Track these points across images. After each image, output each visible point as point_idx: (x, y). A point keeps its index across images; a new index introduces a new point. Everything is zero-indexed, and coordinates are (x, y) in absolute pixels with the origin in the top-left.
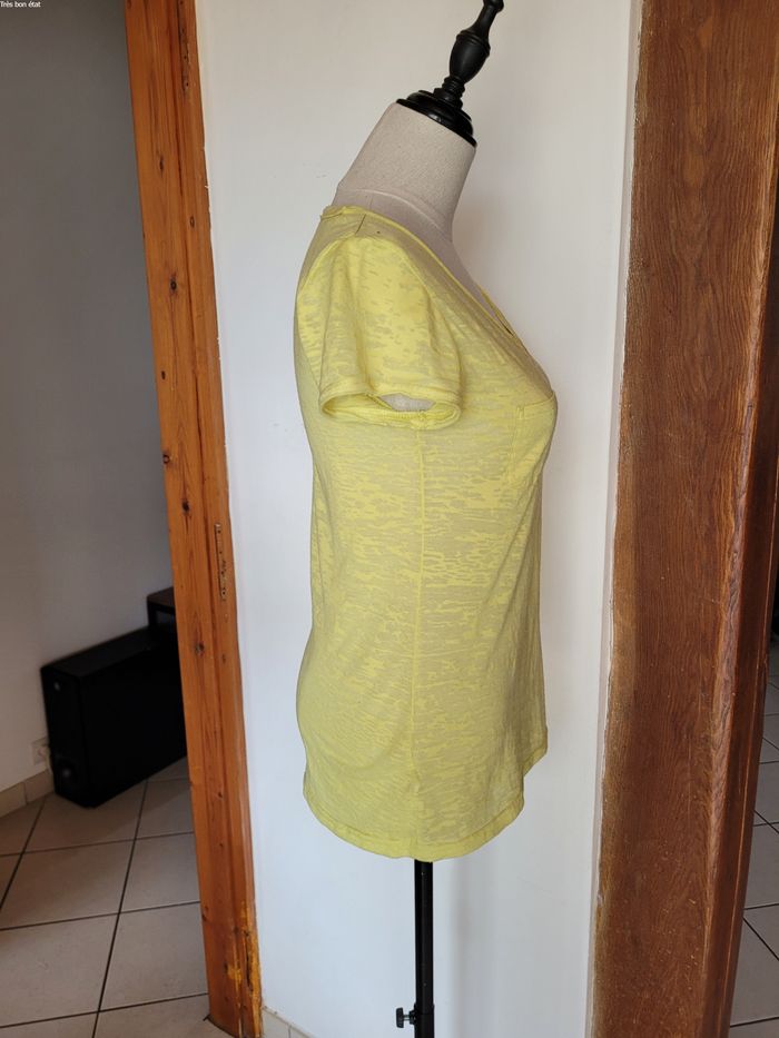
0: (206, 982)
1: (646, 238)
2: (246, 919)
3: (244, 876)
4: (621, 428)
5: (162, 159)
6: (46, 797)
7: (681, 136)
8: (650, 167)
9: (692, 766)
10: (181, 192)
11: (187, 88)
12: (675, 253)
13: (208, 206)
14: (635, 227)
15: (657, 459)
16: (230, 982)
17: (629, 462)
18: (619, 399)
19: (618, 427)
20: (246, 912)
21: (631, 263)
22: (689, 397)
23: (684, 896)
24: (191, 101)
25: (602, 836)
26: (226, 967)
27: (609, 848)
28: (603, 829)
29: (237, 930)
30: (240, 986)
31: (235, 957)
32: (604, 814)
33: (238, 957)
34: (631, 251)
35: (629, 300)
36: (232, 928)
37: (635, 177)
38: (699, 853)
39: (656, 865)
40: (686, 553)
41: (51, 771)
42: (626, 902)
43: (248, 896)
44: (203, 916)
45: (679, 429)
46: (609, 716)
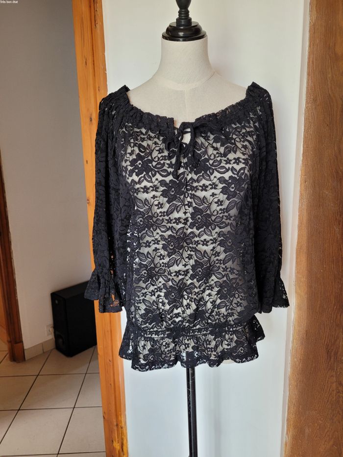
0: (105, 446)
1: (315, 86)
2: (121, 421)
3: (120, 399)
4: (301, 188)
5: (86, 60)
6: (52, 350)
7: (334, 28)
8: (317, 46)
9: (336, 374)
10: (94, 75)
11: (97, 25)
12: (330, 93)
13: (106, 81)
14: (309, 80)
15: (320, 206)
16: (114, 449)
17: (305, 207)
18: (299, 173)
19: (299, 188)
20: (121, 417)
21: (307, 99)
22: (337, 173)
23: (331, 443)
24: (98, 31)
25: (288, 405)
26: (113, 441)
27: (292, 411)
28: (289, 402)
29: (117, 425)
30: (119, 451)
31: (117, 437)
32: (289, 394)
33: (118, 438)
34: (307, 93)
35: (306, 119)
36: (115, 424)
37: (309, 52)
38: (339, 422)
39: (316, 425)
40: (334, 258)
41: (54, 339)
42: (300, 441)
43: (122, 410)
44: (103, 417)
45: (331, 189)
46: (293, 342)
